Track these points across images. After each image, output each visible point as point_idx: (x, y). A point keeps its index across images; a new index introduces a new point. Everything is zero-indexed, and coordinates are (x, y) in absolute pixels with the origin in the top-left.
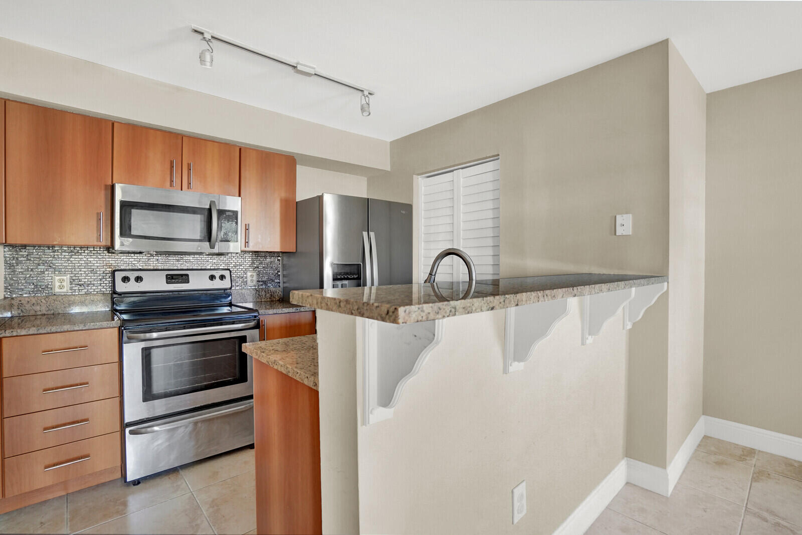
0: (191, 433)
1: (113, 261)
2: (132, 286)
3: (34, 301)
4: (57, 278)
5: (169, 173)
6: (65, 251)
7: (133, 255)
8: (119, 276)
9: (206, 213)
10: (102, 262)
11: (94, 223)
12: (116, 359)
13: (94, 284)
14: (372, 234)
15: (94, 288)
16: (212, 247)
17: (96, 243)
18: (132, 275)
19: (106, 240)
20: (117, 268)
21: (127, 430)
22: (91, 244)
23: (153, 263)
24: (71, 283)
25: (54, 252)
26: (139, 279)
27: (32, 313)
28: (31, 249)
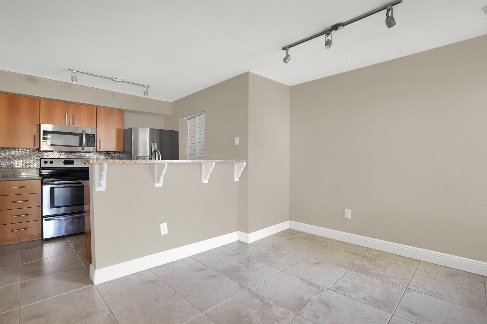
0: (70, 222)
1: (40, 155)
2: (49, 165)
3: (7, 170)
4: (17, 161)
5: (64, 118)
6: (20, 150)
7: (49, 152)
8: (43, 161)
9: (80, 135)
10: (35, 155)
11: (32, 139)
12: (40, 192)
13: (32, 164)
14: (156, 144)
15: (32, 166)
16: (83, 149)
17: (33, 147)
18: (49, 161)
19: (37, 146)
20: (42, 158)
21: (44, 219)
22: (31, 148)
23: (58, 156)
24: (22, 164)
25: (15, 151)
26: (51, 162)
27: (6, 175)
28: (5, 150)
